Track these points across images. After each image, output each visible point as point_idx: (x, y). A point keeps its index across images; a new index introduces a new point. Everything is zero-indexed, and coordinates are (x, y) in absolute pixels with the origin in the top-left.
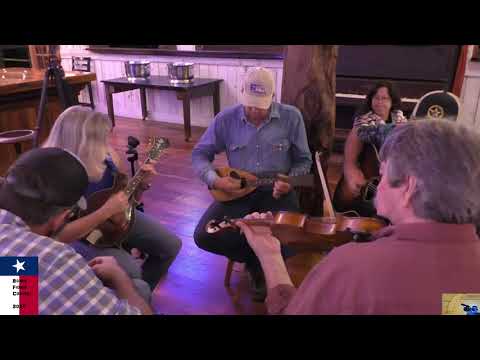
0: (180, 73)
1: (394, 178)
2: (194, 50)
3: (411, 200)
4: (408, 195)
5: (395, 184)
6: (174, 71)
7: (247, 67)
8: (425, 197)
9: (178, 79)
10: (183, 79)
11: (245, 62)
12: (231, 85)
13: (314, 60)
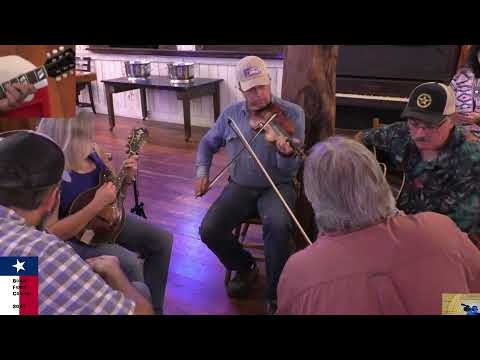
0: (180, 73)
2: (194, 50)
6: (174, 71)
9: (179, 79)
10: (183, 79)
13: (314, 60)
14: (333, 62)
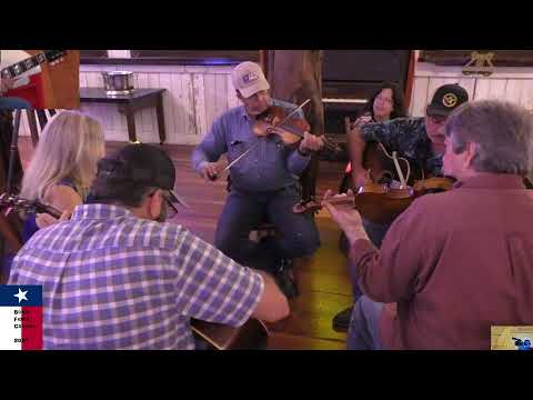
0: (119, 84)
1: (458, 146)
2: (129, 57)
3: (471, 162)
4: (469, 159)
5: (458, 151)
6: (112, 81)
7: (192, 74)
8: (482, 157)
9: (117, 90)
10: (122, 89)
11: (191, 69)
12: (176, 95)
13: (305, 63)
14: (319, 64)
